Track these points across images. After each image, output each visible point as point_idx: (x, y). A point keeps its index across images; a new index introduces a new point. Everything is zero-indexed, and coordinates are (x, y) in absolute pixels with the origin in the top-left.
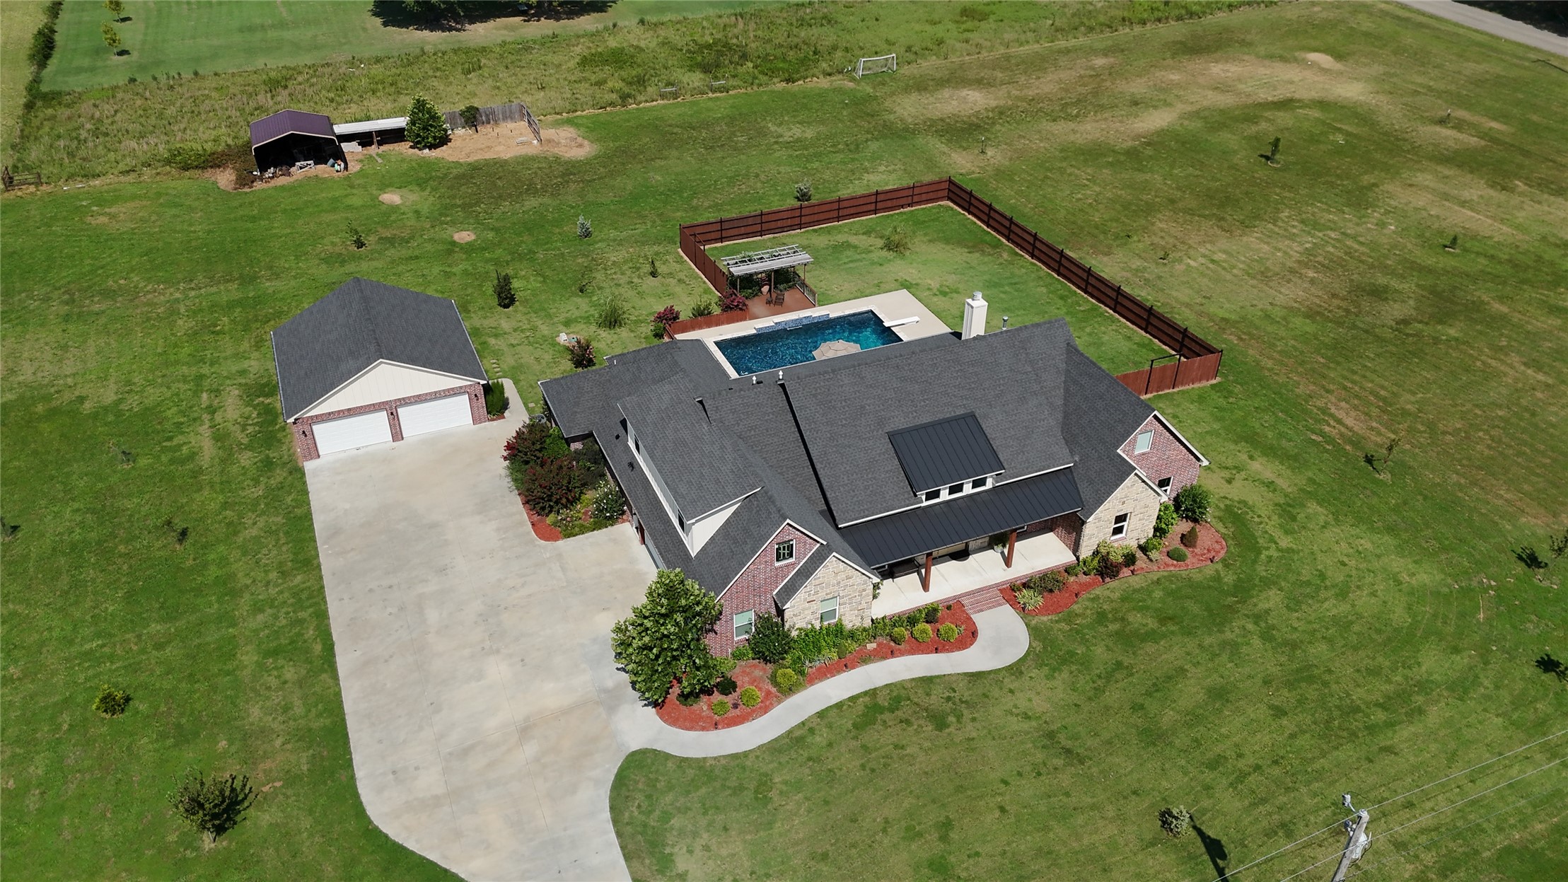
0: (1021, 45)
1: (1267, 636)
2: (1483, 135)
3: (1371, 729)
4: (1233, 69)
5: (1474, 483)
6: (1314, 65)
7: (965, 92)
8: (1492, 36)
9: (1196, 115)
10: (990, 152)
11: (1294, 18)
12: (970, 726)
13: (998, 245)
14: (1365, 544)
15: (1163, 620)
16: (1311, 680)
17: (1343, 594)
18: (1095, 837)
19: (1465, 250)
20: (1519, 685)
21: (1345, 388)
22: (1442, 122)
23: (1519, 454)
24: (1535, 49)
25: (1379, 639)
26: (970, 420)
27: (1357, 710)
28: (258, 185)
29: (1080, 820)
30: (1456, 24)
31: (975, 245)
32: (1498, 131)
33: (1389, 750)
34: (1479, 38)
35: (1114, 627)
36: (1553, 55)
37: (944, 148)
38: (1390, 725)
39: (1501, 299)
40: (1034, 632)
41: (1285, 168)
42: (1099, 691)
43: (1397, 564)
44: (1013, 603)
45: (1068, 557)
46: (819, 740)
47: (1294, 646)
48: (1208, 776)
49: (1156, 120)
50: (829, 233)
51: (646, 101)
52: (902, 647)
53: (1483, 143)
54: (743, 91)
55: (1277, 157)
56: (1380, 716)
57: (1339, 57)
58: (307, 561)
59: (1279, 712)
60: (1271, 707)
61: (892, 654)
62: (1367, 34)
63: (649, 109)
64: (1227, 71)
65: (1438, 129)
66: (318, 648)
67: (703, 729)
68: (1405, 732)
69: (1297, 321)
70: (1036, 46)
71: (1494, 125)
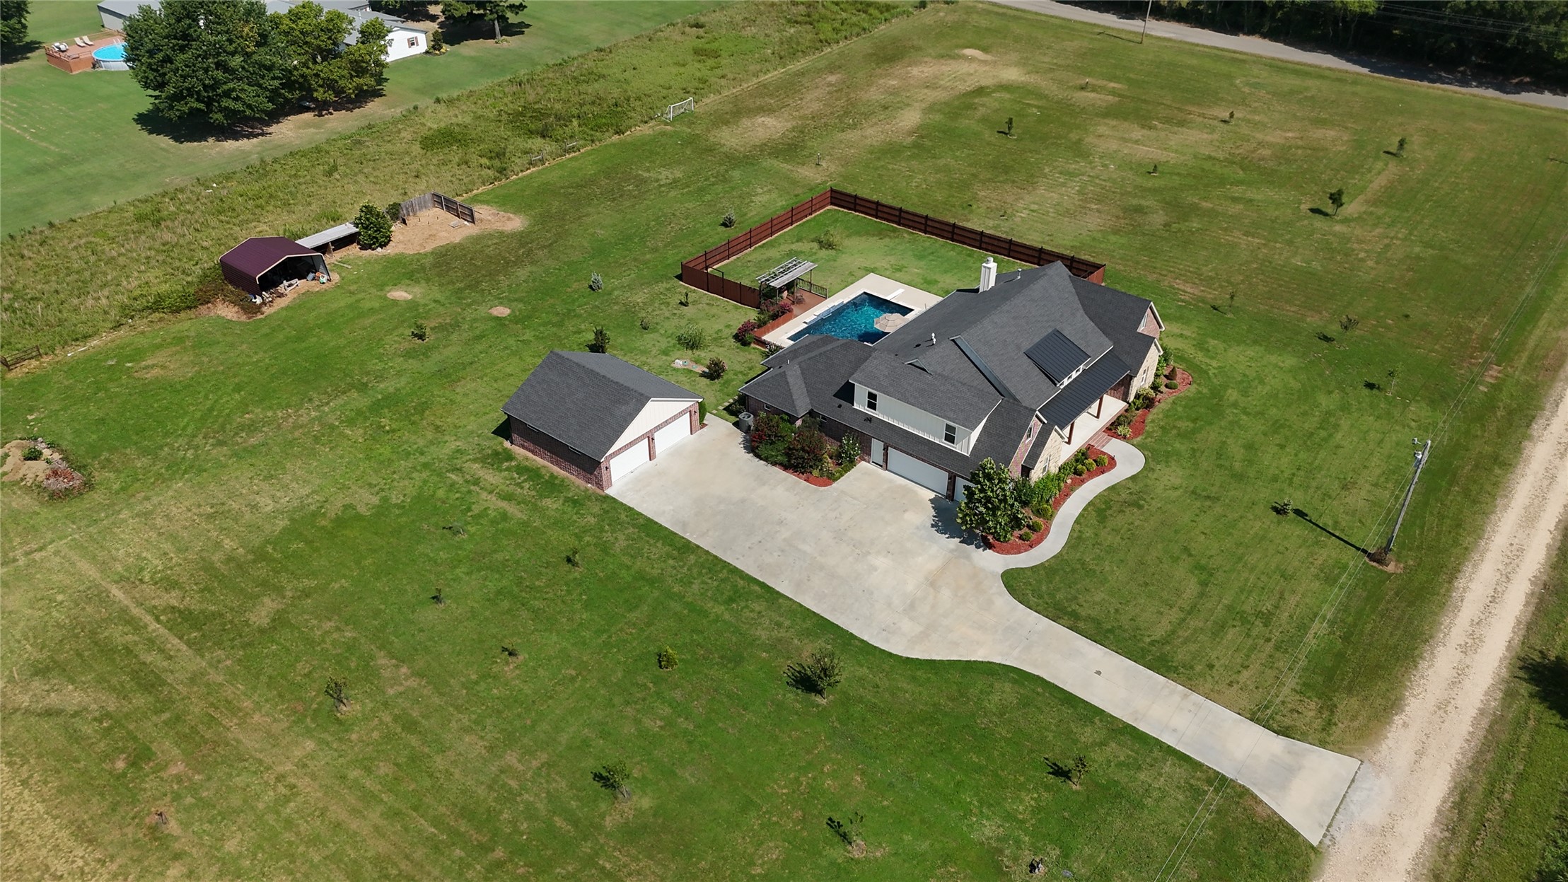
0: (765, 73)
1: (1248, 414)
2: (1113, 92)
3: (1325, 440)
4: (926, 70)
5: (1272, 307)
6: (972, 59)
7: (760, 120)
8: (1064, 19)
9: (931, 109)
10: (824, 164)
11: (932, 22)
12: (1153, 502)
13: (895, 230)
14: (1250, 353)
15: (1195, 420)
16: (1282, 426)
17: (1262, 382)
18: (1255, 529)
19: (1162, 173)
20: (1367, 400)
21: (1171, 272)
22: (1083, 88)
23: (1281, 286)
24: (1098, 26)
25: (1295, 397)
26: (1057, 334)
27: (1312, 434)
28: (267, 310)
29: (1241, 525)
30: (1036, 13)
31: (881, 234)
32: (1120, 89)
33: (1338, 447)
34: (1058, 22)
35: (1174, 432)
36: (1109, 28)
37: (788, 167)
38: (1331, 435)
39: (1205, 199)
40: (1140, 447)
41: (1020, 140)
42: (1196, 465)
43: (1273, 359)
44: (1118, 436)
45: (1123, 405)
46: (1089, 533)
47: (1262, 413)
48: (1277, 485)
49: (910, 118)
50: (773, 246)
51: (522, 171)
52: (1084, 476)
53: (1117, 99)
54: (589, 148)
55: (1013, 131)
56: (1323, 433)
57: (985, 50)
58: (687, 547)
59: (1282, 447)
60: (1278, 445)
61: (1083, 482)
62: (987, 29)
63: (530, 177)
64: (923, 72)
65: (1084, 94)
66: (757, 588)
67: (1026, 551)
68: (1339, 436)
69: (1113, 238)
70: (776, 73)
71: (1112, 85)
